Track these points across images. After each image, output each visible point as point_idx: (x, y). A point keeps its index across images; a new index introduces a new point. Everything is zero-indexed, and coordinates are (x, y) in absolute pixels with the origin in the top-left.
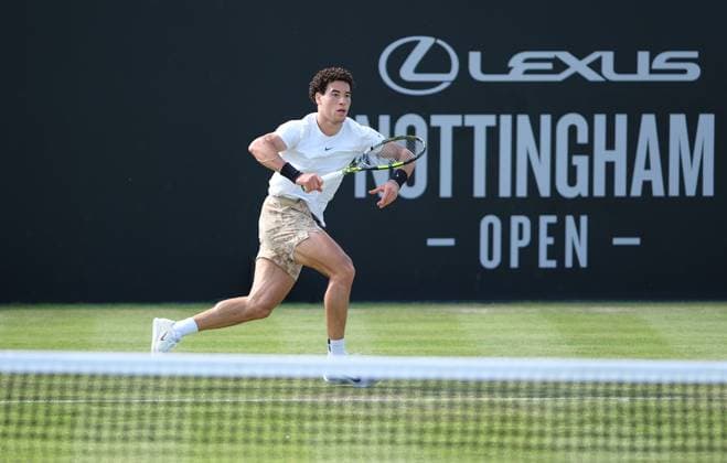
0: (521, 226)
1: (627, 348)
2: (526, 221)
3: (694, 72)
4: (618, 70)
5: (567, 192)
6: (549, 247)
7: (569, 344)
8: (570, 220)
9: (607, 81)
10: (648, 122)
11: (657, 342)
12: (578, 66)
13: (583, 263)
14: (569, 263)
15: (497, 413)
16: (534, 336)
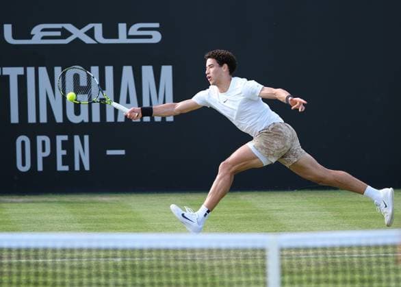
0: (43, 142)
1: (119, 225)
2: (47, 139)
3: (157, 37)
4: (105, 36)
5: (74, 119)
6: (63, 157)
7: (79, 223)
8: (77, 138)
9: (99, 44)
10: (128, 71)
11: (140, 221)
12: (78, 34)
13: (87, 167)
14: (77, 168)
15: (32, 270)
16: (55, 217)
